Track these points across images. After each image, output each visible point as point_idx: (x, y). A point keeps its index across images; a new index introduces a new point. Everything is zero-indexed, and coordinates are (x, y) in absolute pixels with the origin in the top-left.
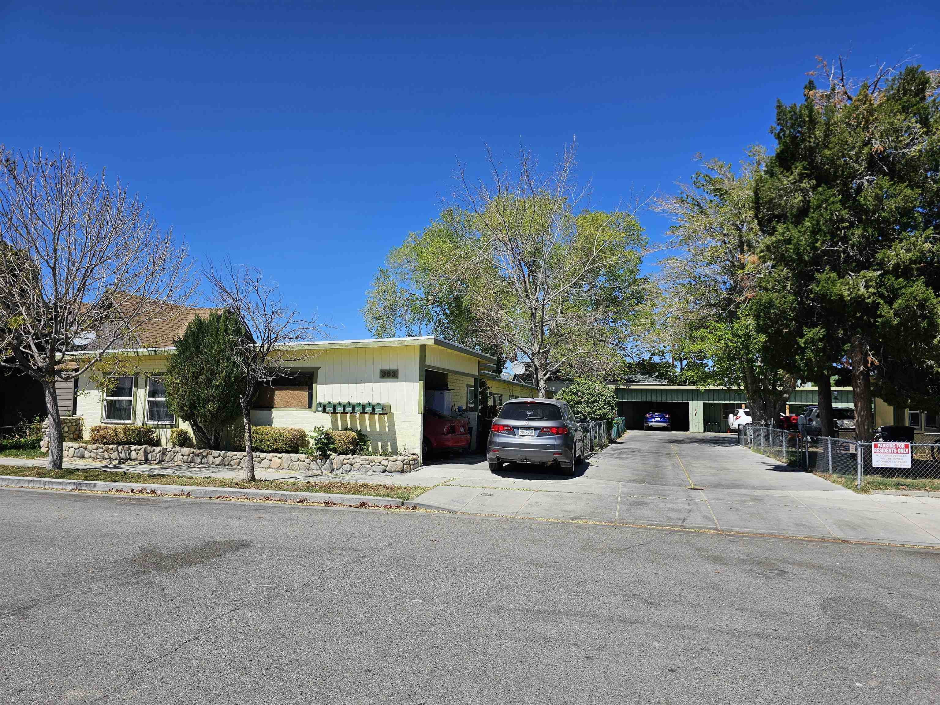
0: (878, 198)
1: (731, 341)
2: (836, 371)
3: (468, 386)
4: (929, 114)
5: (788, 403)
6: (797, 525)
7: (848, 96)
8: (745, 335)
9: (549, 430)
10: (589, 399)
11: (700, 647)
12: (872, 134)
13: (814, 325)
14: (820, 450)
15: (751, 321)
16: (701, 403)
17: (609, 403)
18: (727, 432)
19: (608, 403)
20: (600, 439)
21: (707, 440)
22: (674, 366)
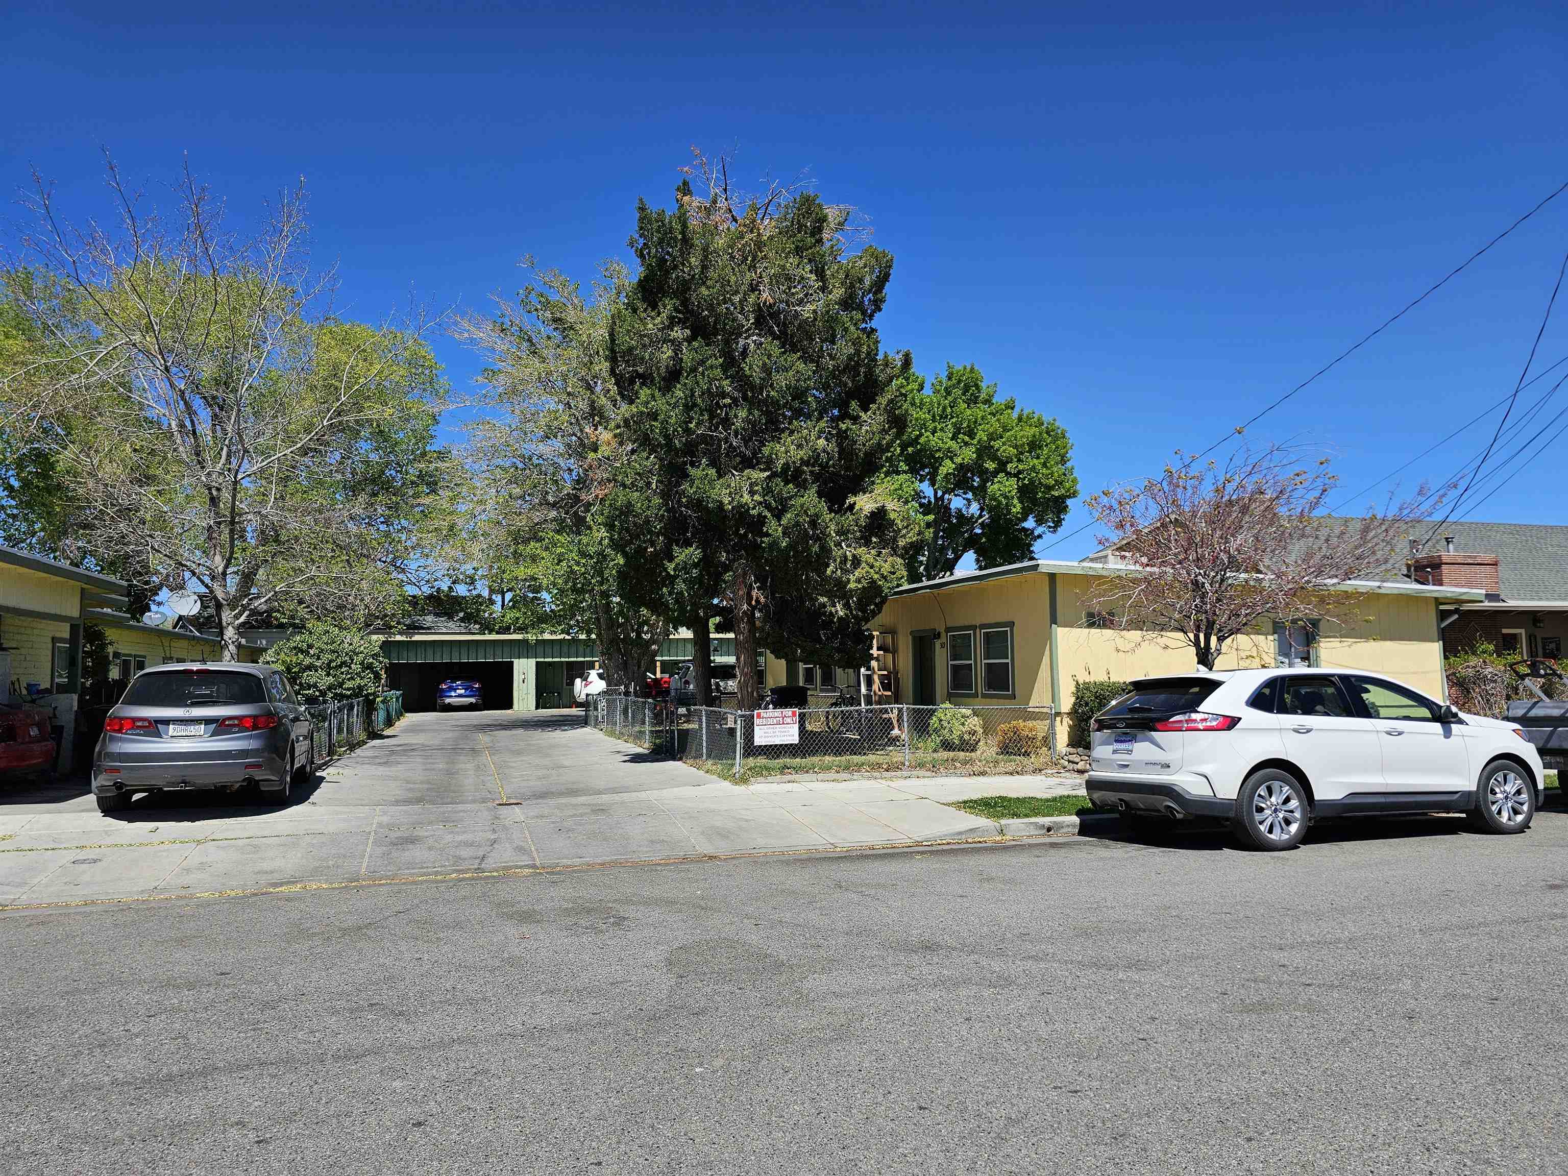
0: (766, 369)
1: (578, 564)
2: (719, 611)
3: (54, 640)
4: (825, 264)
5: (657, 658)
6: (652, 842)
7: (733, 216)
8: (599, 554)
9: (236, 722)
10: (331, 661)
11: (474, 1070)
12: (760, 277)
13: (688, 544)
14: (693, 726)
15: (603, 533)
16: (532, 662)
17: (370, 667)
18: (571, 707)
19: (367, 668)
20: (350, 731)
21: (539, 721)
22: (492, 602)
